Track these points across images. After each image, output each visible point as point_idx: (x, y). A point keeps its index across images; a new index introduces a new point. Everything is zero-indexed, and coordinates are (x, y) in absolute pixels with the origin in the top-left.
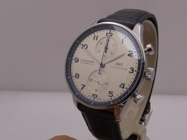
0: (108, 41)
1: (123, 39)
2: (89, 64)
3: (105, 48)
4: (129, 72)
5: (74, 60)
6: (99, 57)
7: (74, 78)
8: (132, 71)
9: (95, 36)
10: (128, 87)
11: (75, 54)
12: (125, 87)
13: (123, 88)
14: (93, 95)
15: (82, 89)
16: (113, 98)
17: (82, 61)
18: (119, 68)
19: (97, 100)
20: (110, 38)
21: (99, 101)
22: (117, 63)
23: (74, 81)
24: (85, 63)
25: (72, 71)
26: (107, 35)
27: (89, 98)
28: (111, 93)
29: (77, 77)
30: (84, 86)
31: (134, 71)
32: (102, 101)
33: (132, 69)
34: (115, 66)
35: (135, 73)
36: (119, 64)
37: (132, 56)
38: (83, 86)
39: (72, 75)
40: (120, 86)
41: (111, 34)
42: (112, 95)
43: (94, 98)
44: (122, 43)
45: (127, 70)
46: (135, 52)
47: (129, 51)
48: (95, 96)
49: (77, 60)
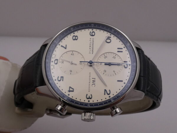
0: (118, 65)
1: (122, 81)
2: (90, 48)
3: (109, 63)
4: (87, 95)
5: (92, 31)
6: (99, 58)
7: (72, 34)
8: (88, 97)
9: (122, 49)
10: (70, 96)
11: (98, 30)
12: (70, 93)
14: (57, 60)
15: (62, 46)
16: (56, 82)
17: (92, 39)
18: (90, 83)
19: (52, 65)
20: (122, 66)
21: (52, 67)
23: (69, 36)
24: (90, 44)
25: (79, 31)
26: (124, 62)
27: (53, 56)
28: (62, 78)
29: (74, 38)
30: (66, 48)
31: (89, 100)
32: (52, 71)
33: (90, 97)
34: (91, 77)
35: (87, 101)
36: (94, 81)
37: (105, 94)
39: (76, 33)
40: (70, 87)
41: (126, 66)
42: (60, 81)
43: (54, 61)
44: (118, 81)
45: (89, 91)
46: (110, 97)
47: (110, 90)
48: (56, 62)
49: (92, 34)
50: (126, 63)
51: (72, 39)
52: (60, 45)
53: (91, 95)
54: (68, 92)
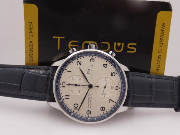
0: (69, 85)
1: (68, 71)
2: (91, 99)
4: (94, 62)
5: (89, 115)
6: (84, 90)
7: (105, 112)
8: (93, 60)
9: (66, 98)
10: (106, 61)
11: (84, 116)
12: (105, 63)
13: (106, 65)
14: (116, 89)
15: (113, 101)
16: (116, 72)
17: (89, 107)
18: (92, 70)
19: (120, 85)
20: (67, 83)
21: (120, 83)
22: (88, 73)
23: (108, 111)
24: (91, 103)
26: (64, 87)
27: (119, 93)
28: (112, 75)
30: (110, 100)
31: (92, 58)
32: (120, 80)
33: (91, 60)
34: (90, 75)
35: (94, 57)
36: (89, 71)
37: (81, 62)
38: (111, 101)
39: (102, 114)
40: (106, 67)
41: (64, 83)
42: (114, 73)
43: (119, 88)
44: (71, 71)
46: (78, 60)
47: (77, 64)
49: (89, 112)
51: (105, 107)
52: (114, 102)
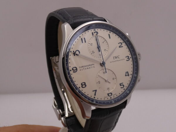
0: (97, 40)
1: (109, 35)
2: (90, 68)
4: (127, 60)
5: (72, 71)
7: (81, 89)
8: (128, 59)
9: (82, 39)
10: (132, 73)
11: (70, 65)
12: (130, 74)
13: (128, 75)
14: (108, 94)
16: (125, 88)
17: (81, 69)
18: (118, 61)
21: (115, 96)
23: (83, 92)
24: (86, 69)
25: (76, 83)
26: (93, 35)
27: (106, 99)
28: (121, 84)
29: (84, 86)
30: (96, 91)
31: (130, 58)
32: (118, 95)
33: (127, 57)
34: (114, 60)
35: (131, 59)
36: (116, 58)
37: (122, 47)
38: (94, 92)
39: (78, 86)
40: (126, 76)
42: (123, 85)
43: (110, 97)
44: (110, 38)
45: (124, 59)
46: (123, 42)
47: (119, 43)
48: (110, 95)
49: (75, 70)
50: (94, 33)
52: (95, 96)
53: (126, 57)
54: (130, 75)
